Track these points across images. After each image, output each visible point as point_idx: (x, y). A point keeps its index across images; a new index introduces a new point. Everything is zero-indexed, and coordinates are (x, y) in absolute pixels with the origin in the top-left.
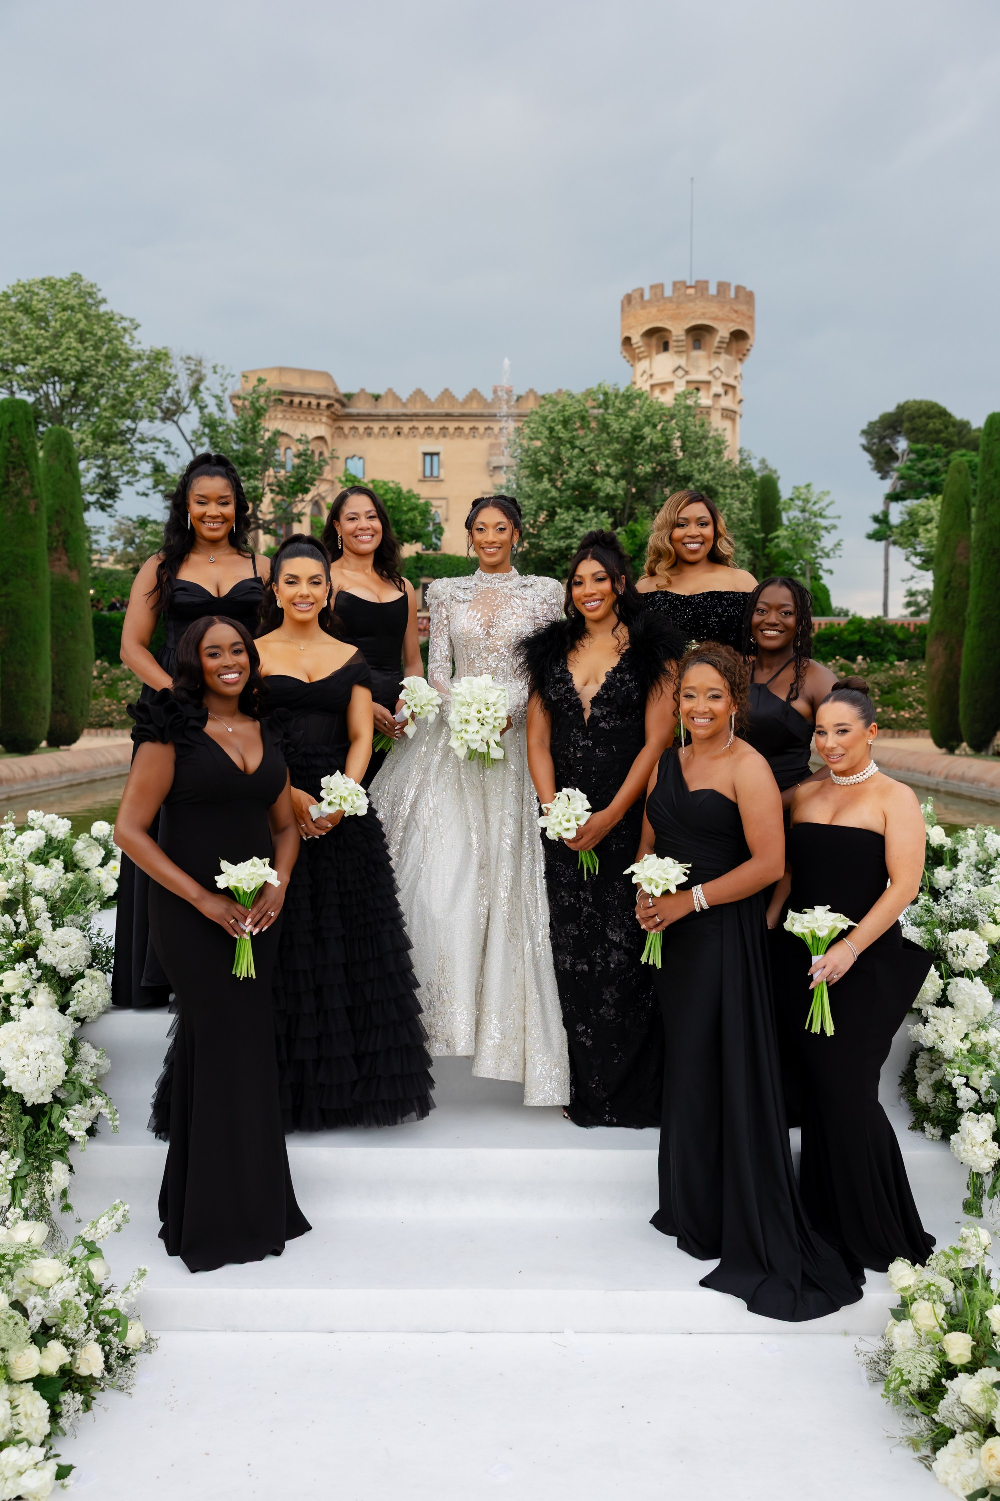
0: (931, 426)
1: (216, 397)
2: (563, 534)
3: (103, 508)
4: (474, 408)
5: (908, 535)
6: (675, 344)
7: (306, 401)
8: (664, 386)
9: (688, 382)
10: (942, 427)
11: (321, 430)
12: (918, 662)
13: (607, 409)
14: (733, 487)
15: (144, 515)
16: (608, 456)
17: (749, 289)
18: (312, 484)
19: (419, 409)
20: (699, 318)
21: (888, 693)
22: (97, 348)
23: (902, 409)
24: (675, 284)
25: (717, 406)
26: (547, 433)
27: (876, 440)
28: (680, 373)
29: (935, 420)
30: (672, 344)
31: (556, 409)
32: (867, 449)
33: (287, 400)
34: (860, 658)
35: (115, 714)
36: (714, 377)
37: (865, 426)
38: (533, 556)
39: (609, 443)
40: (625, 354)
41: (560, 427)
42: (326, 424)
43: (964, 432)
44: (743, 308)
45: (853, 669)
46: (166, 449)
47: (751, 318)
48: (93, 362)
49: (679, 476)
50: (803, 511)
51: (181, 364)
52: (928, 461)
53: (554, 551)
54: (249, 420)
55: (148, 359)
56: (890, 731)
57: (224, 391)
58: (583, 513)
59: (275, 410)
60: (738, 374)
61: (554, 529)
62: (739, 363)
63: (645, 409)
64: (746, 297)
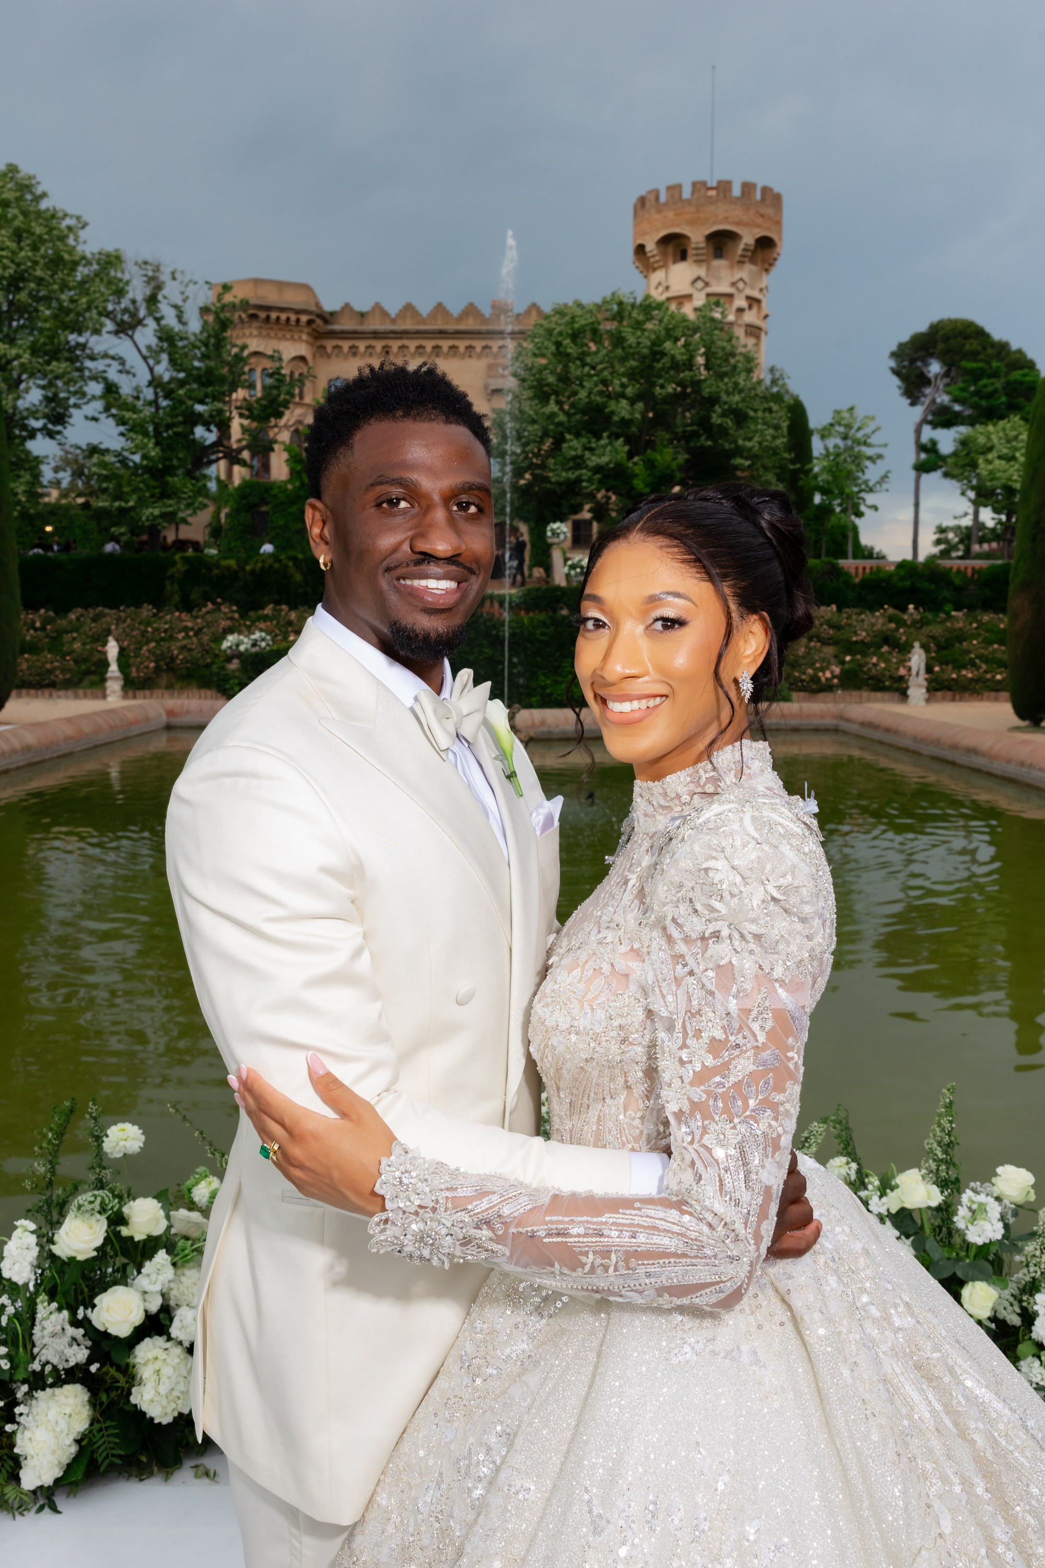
0: (967, 347)
1: (175, 307)
2: (571, 464)
3: (51, 435)
4: (470, 324)
5: (963, 466)
6: (694, 252)
7: (283, 316)
8: (683, 299)
9: (708, 295)
10: (979, 348)
11: (302, 349)
12: (978, 612)
13: (621, 321)
14: (764, 410)
15: (95, 442)
16: (623, 375)
17: (776, 190)
18: (287, 407)
19: (409, 326)
20: (721, 223)
21: (945, 648)
22: (35, 248)
23: (935, 329)
24: (694, 184)
25: (740, 322)
26: (553, 348)
27: (906, 363)
28: (700, 284)
29: (972, 341)
30: (691, 252)
31: (564, 321)
32: (896, 372)
33: (263, 315)
34: (911, 607)
35: (58, 672)
36: (738, 289)
37: (894, 347)
38: (536, 489)
39: (623, 360)
40: (637, 264)
41: (568, 341)
42: (307, 342)
43: (1003, 354)
44: (770, 211)
45: (905, 621)
46: (120, 368)
47: (778, 223)
48: (29, 264)
49: (703, 398)
50: (845, 438)
51: (135, 269)
52: (985, 381)
53: (559, 483)
54: (212, 332)
55: (98, 264)
56: (949, 694)
57: (185, 300)
58: (593, 440)
59: (250, 327)
60: (763, 286)
61: (560, 458)
62: (764, 274)
63: (665, 320)
64: (773, 199)
